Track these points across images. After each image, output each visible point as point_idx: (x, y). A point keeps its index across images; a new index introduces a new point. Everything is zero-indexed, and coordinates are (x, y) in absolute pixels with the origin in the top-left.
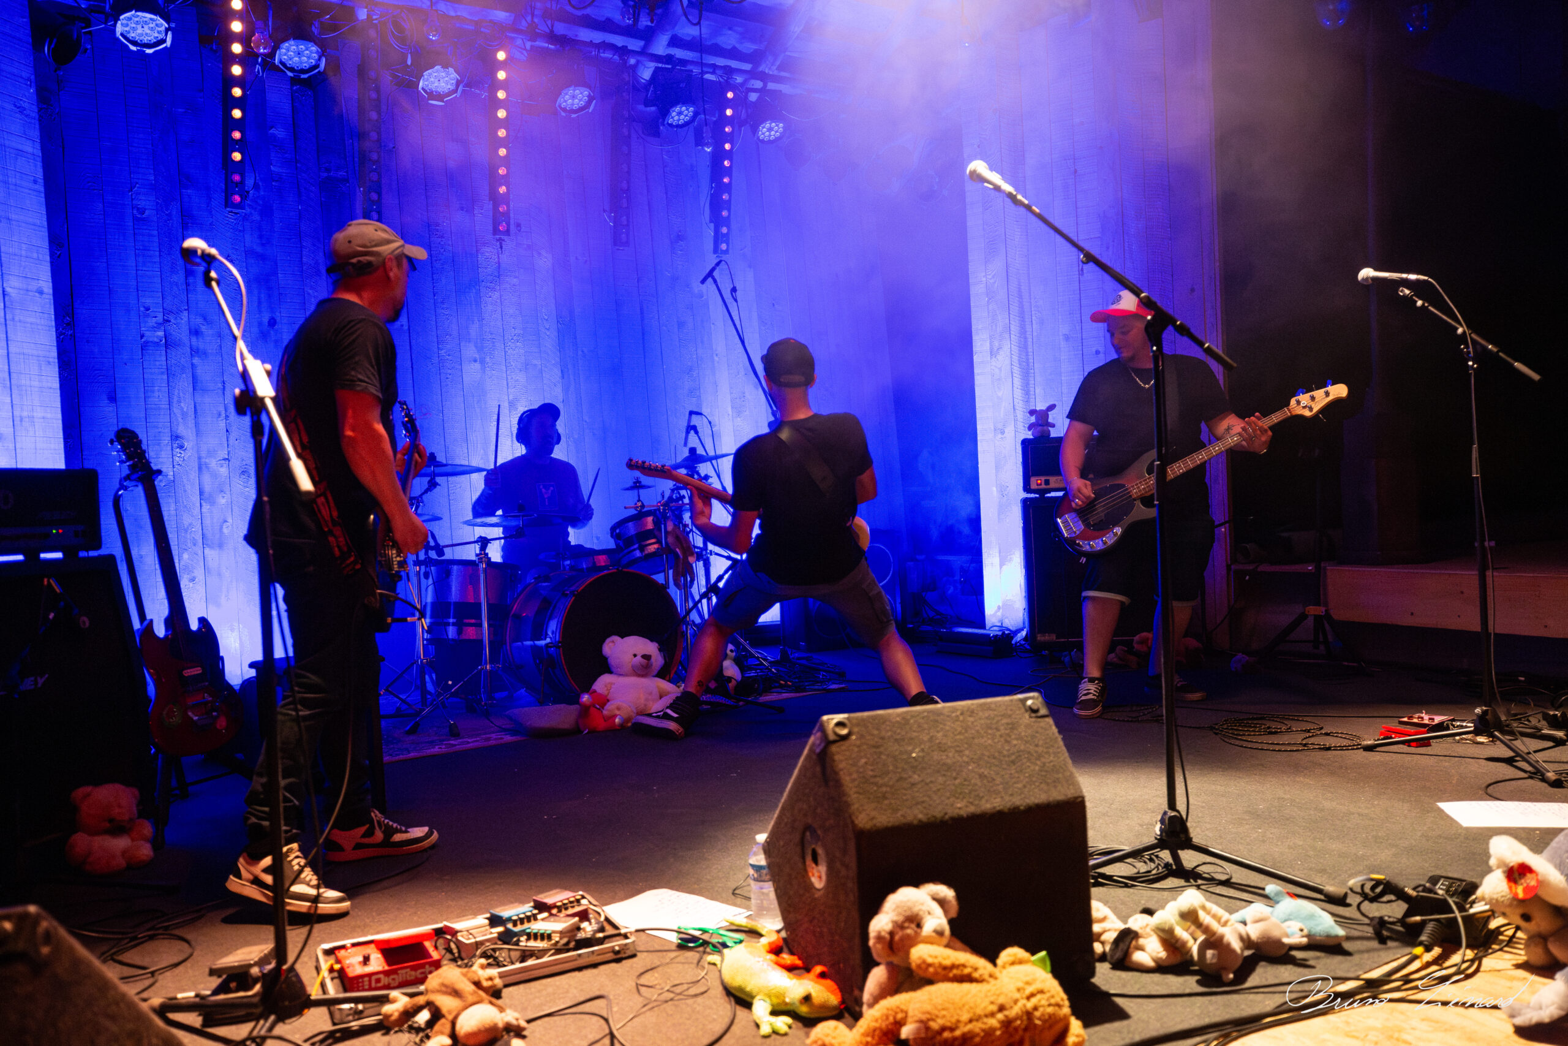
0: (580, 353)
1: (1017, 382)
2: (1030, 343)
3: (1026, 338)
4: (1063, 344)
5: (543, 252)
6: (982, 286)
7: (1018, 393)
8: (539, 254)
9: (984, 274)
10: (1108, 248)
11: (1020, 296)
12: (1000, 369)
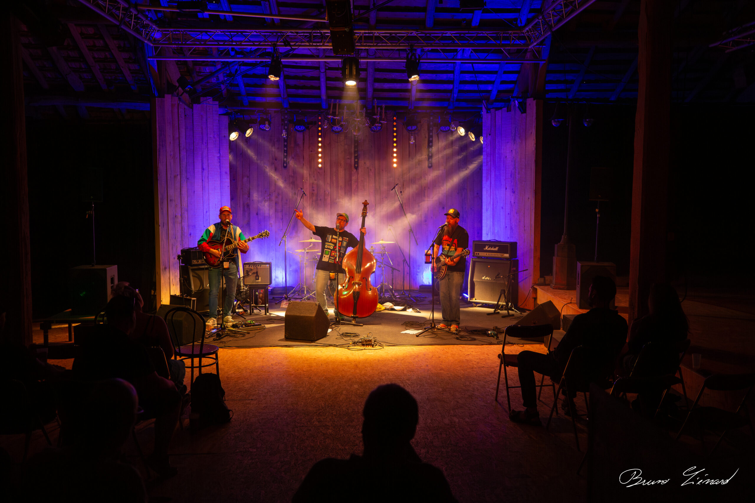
1: (491, 220)
2: (494, 208)
3: (494, 206)
4: (501, 209)
5: (372, 169)
6: (485, 188)
7: (491, 223)
9: (485, 185)
10: (512, 182)
11: (493, 193)
12: (488, 215)
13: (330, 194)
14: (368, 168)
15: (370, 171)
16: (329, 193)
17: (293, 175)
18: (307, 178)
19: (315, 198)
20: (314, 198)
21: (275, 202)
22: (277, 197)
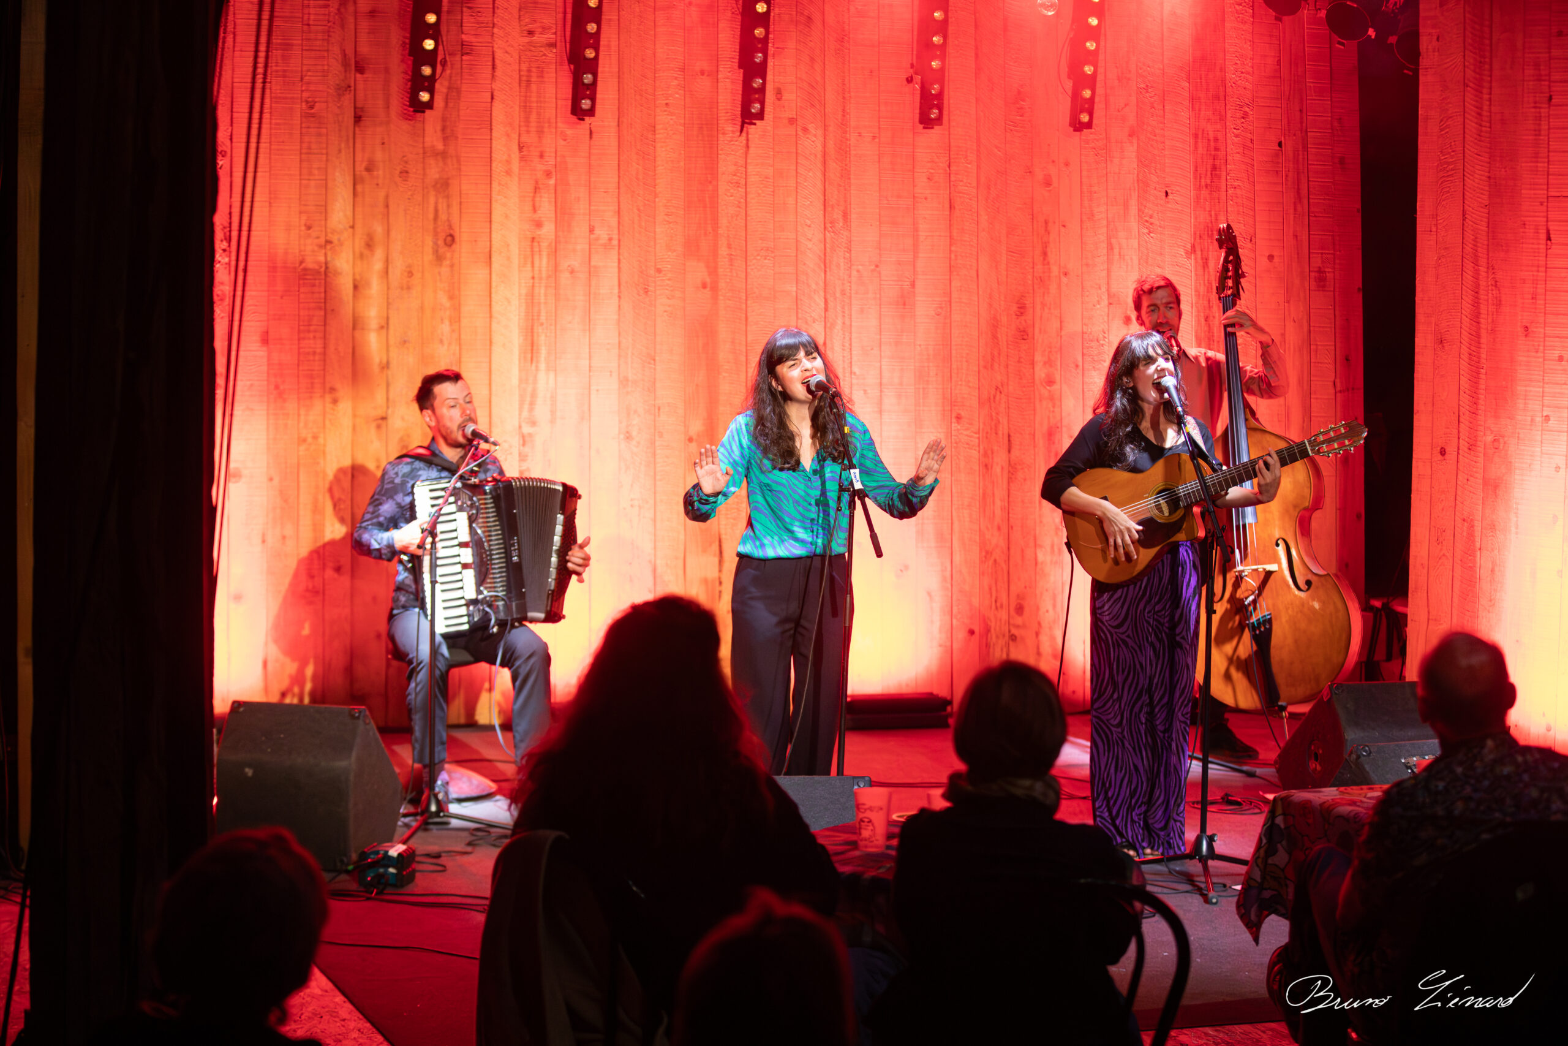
0: (854, 273)
5: (811, 127)
8: (805, 130)
13: (615, 242)
14: (792, 121)
15: (800, 133)
16: (610, 239)
17: (440, 146)
18: (508, 162)
19: (545, 260)
20: (543, 262)
21: (354, 280)
22: (362, 256)
